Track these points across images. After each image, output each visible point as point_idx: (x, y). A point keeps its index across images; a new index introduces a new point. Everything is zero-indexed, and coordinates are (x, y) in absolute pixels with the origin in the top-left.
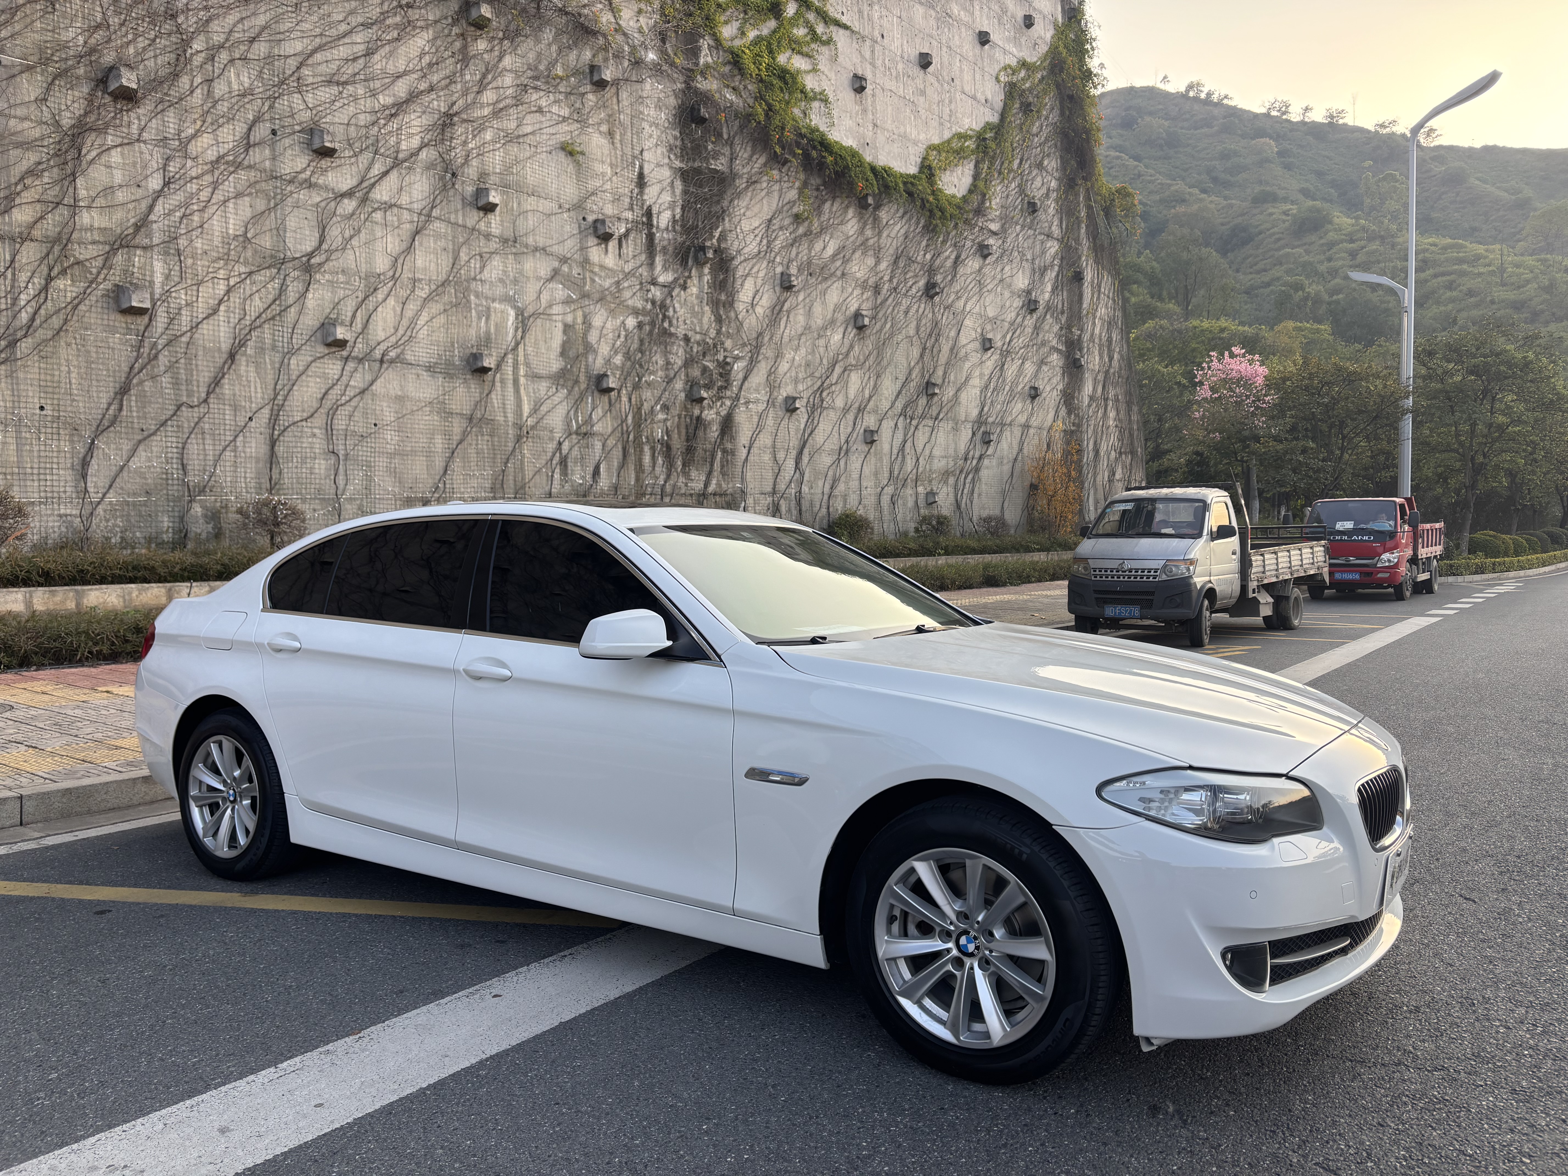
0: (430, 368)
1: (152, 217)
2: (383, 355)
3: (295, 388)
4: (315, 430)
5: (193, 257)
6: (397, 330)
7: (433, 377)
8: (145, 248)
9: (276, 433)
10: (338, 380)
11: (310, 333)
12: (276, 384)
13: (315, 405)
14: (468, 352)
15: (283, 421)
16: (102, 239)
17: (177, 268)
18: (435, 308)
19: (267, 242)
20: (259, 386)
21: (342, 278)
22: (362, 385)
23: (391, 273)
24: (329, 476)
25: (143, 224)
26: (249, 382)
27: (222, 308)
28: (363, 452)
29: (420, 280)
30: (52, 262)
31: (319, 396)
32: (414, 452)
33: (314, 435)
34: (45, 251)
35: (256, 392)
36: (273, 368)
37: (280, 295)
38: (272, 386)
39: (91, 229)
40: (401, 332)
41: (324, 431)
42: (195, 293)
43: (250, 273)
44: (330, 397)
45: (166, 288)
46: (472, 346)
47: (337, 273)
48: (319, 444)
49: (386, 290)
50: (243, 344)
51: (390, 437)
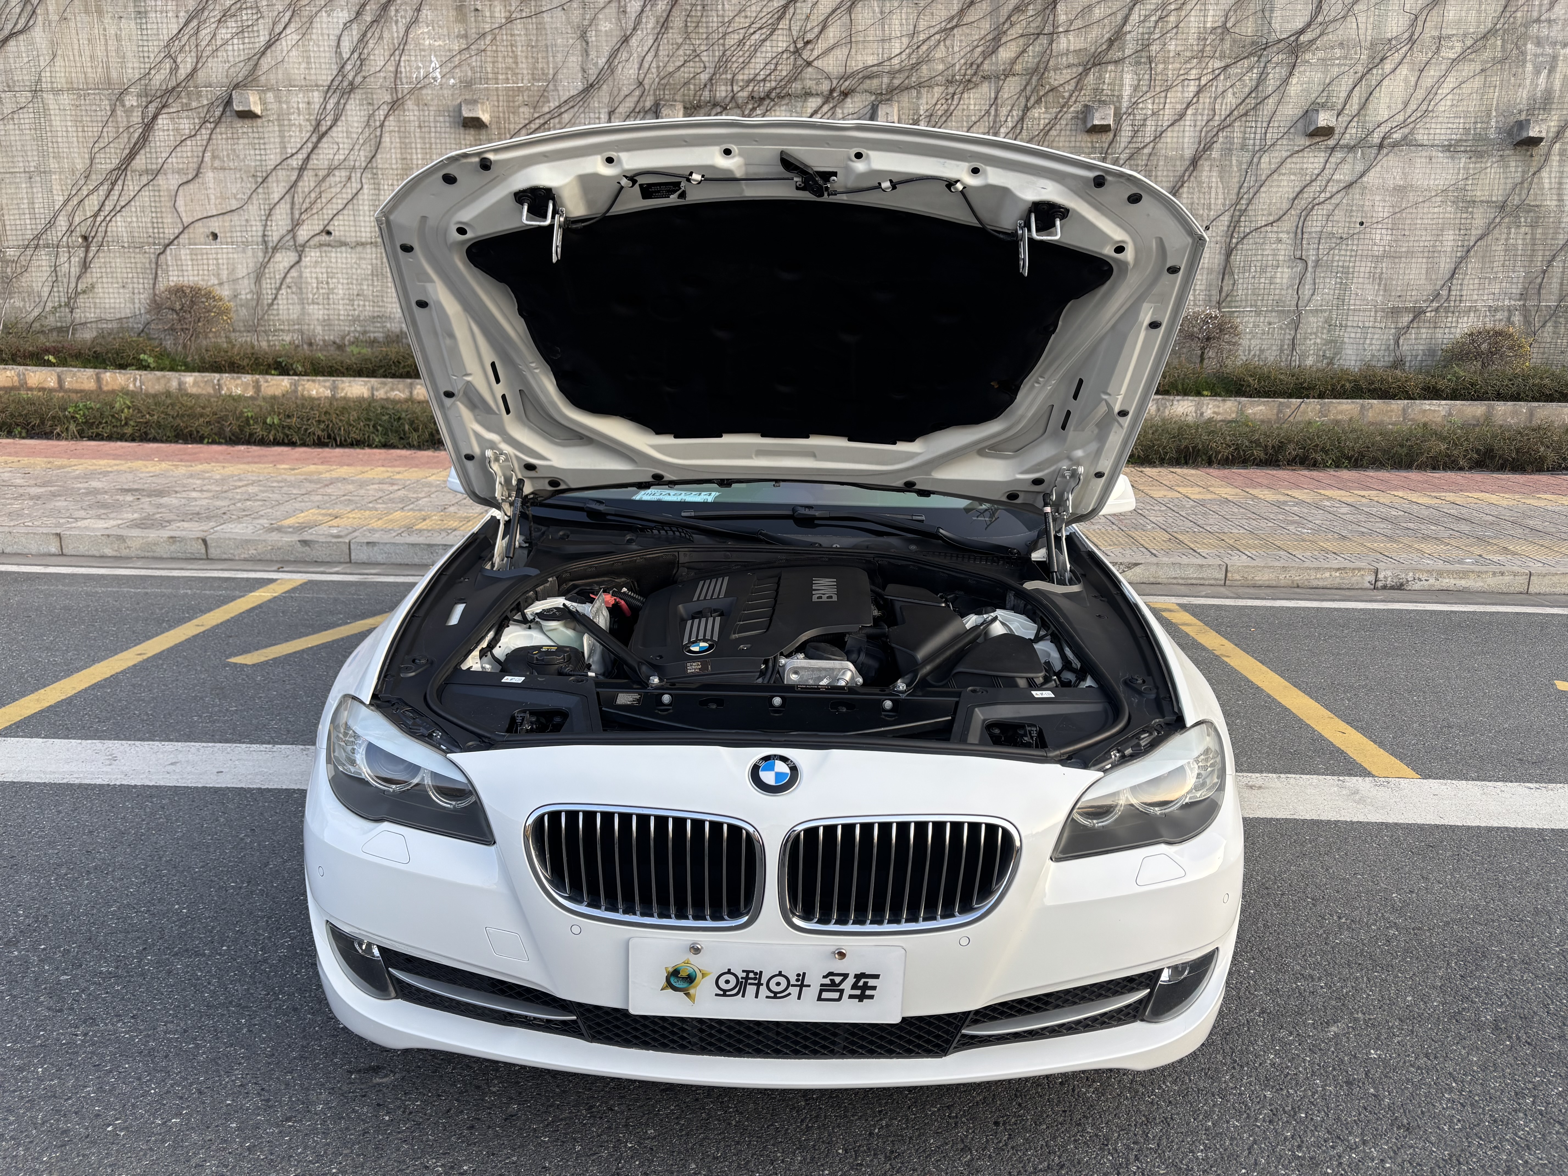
0: (1450, 148)
1: (1128, 28)
2: (1384, 138)
3: (1263, 189)
4: (1281, 235)
5: (1164, 62)
6: (1406, 104)
7: (1453, 158)
8: (1116, 62)
9: (1234, 241)
10: (1318, 175)
11: (1289, 124)
12: (1240, 188)
13: (1285, 206)
14: (1512, 120)
15: (1245, 227)
16: (1076, 61)
17: (1147, 77)
18: (1467, 69)
19: (1248, 28)
20: (1220, 191)
21: (1338, 52)
22: (1349, 178)
23: (1406, 35)
24: (1292, 286)
25: (1116, 38)
26: (1210, 188)
27: (1189, 112)
28: (1340, 257)
29: (1449, 37)
30: (1028, 93)
31: (1291, 196)
32: (1410, 253)
33: (1280, 241)
34: (1024, 83)
35: (1216, 199)
36: (1240, 170)
37: (1257, 87)
38: (1236, 191)
39: (1068, 52)
40: (1413, 106)
41: (1292, 235)
42: (1162, 100)
43: (1225, 68)
44: (1305, 195)
45: (1133, 100)
46: (1520, 112)
47: (1332, 48)
48: (1284, 251)
49: (1397, 57)
50: (1208, 148)
51: (1380, 237)
